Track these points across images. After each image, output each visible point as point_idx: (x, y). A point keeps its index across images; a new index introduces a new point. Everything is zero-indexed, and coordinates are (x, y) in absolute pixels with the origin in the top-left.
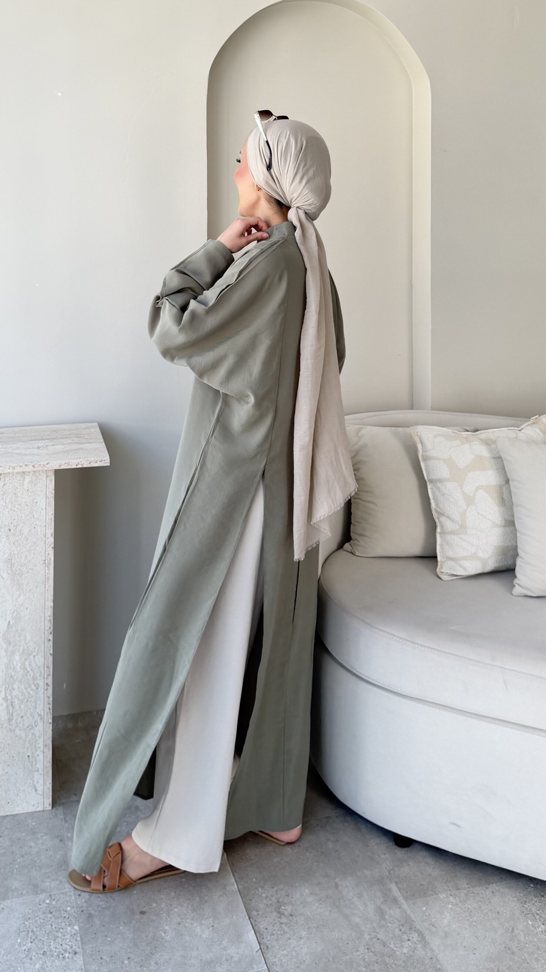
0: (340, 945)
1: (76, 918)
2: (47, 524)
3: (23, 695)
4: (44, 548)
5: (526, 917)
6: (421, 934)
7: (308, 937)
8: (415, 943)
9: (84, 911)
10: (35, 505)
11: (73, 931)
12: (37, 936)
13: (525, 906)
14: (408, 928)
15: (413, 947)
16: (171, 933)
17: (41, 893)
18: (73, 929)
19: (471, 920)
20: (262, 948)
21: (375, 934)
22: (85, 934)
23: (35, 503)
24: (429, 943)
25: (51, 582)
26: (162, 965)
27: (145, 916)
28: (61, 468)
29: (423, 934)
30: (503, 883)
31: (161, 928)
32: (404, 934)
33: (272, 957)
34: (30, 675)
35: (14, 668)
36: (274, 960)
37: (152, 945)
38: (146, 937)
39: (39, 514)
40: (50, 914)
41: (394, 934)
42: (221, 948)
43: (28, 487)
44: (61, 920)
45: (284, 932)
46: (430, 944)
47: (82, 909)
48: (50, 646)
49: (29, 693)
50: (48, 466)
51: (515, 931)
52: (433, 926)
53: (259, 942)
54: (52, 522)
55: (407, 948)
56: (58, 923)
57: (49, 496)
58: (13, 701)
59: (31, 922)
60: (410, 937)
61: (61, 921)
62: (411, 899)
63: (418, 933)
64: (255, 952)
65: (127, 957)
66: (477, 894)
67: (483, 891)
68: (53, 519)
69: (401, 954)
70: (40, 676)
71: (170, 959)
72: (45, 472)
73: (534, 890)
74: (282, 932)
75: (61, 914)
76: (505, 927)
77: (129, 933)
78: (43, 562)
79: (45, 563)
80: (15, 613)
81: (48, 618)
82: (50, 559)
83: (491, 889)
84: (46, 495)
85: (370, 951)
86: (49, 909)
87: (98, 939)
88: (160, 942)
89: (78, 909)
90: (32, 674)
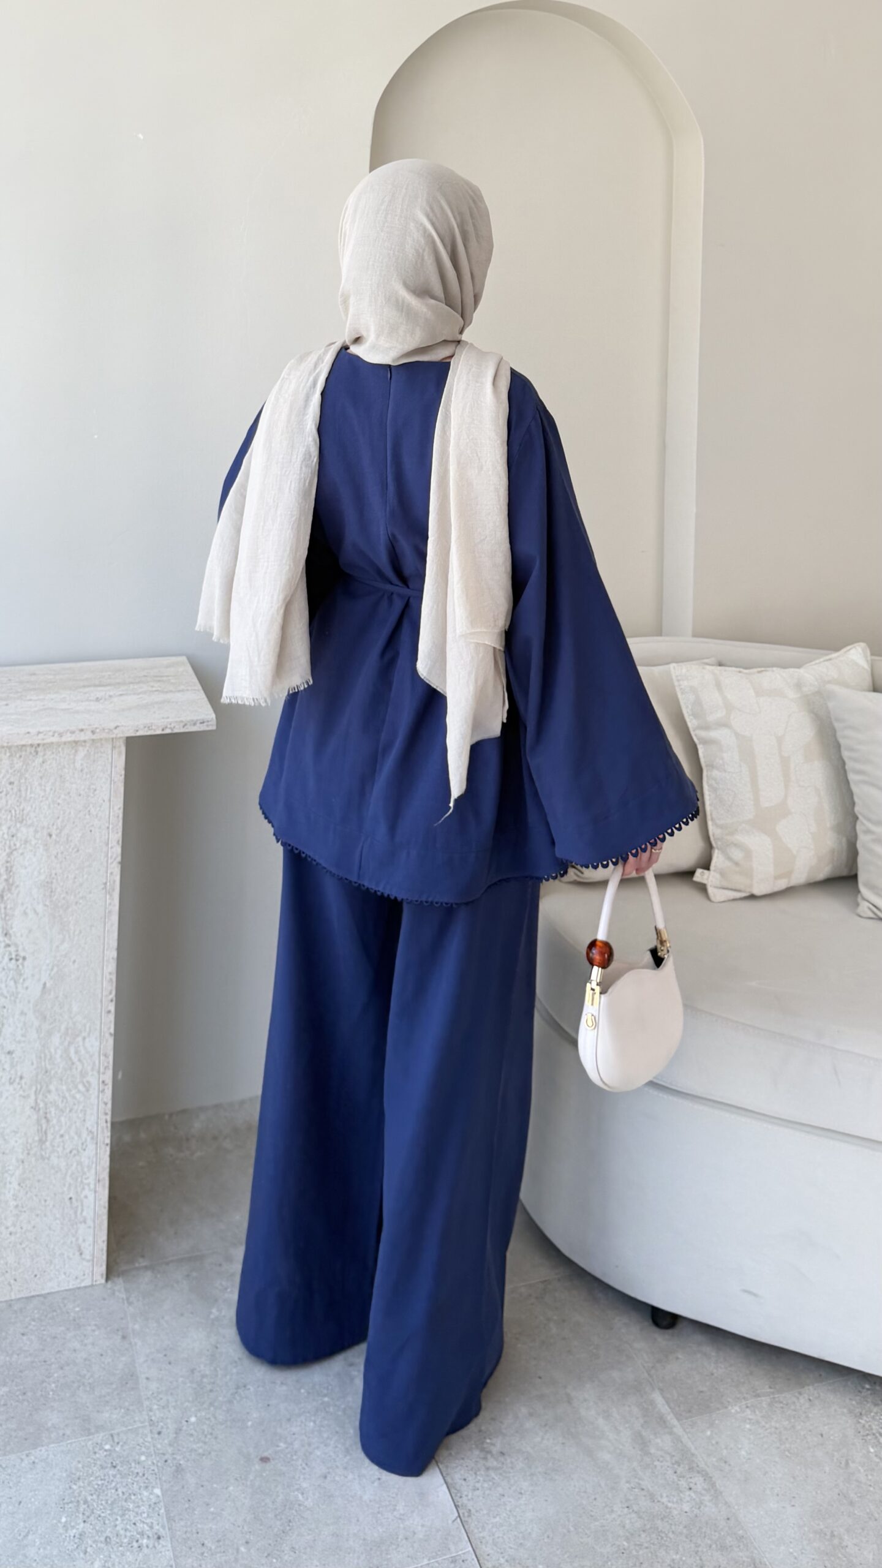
0: (584, 1502)
1: (156, 1474)
2: (112, 824)
3: (65, 1101)
4: (105, 864)
5: (864, 1441)
6: (707, 1477)
7: (533, 1492)
8: (701, 1494)
9: (169, 1461)
10: (92, 795)
11: (151, 1497)
12: (93, 1510)
13: (860, 1421)
14: (687, 1467)
15: (697, 1500)
16: (314, 1494)
17: (97, 1432)
18: (151, 1494)
19: (783, 1447)
20: (461, 1515)
21: (637, 1480)
22: (173, 1502)
23: (92, 791)
24: (721, 1493)
25: (115, 918)
26: (303, 1551)
27: (268, 1466)
28: (138, 734)
29: (711, 1478)
30: (824, 1383)
31: (296, 1487)
32: (681, 1479)
33: (478, 1528)
34: (77, 1069)
35: (51, 1057)
36: (481, 1535)
37: (283, 1517)
38: (273, 1502)
39: (98, 809)
40: (113, 1469)
41: (665, 1479)
42: (395, 1516)
43: (82, 765)
44: (132, 1479)
45: (494, 1483)
46: (723, 1494)
47: (164, 1459)
48: (111, 1022)
49: (74, 1097)
50: (116, 731)
51: (852, 1465)
52: (725, 1462)
53: (457, 1504)
54: (119, 821)
55: (688, 1504)
56: (127, 1485)
57: (116, 780)
58: (48, 1110)
59: (82, 1484)
60: (691, 1482)
61: (132, 1482)
62: (687, 1418)
63: (703, 1477)
64: (450, 1522)
65: (244, 1541)
66: (787, 1405)
67: (796, 1401)
68: (121, 816)
69: (679, 1514)
70: (93, 1069)
71: (315, 1540)
72: (111, 740)
73: (871, 1394)
74: (491, 1483)
75: (131, 1468)
76: (835, 1460)
77: (245, 1498)
78: (103, 886)
79: (105, 888)
80: (55, 969)
81: (108, 977)
82: (114, 881)
83: (806, 1396)
84: (111, 778)
85: (631, 1511)
86: (112, 1461)
87: (194, 1510)
88: (296, 1511)
89: (158, 1459)
90: (80, 1067)
